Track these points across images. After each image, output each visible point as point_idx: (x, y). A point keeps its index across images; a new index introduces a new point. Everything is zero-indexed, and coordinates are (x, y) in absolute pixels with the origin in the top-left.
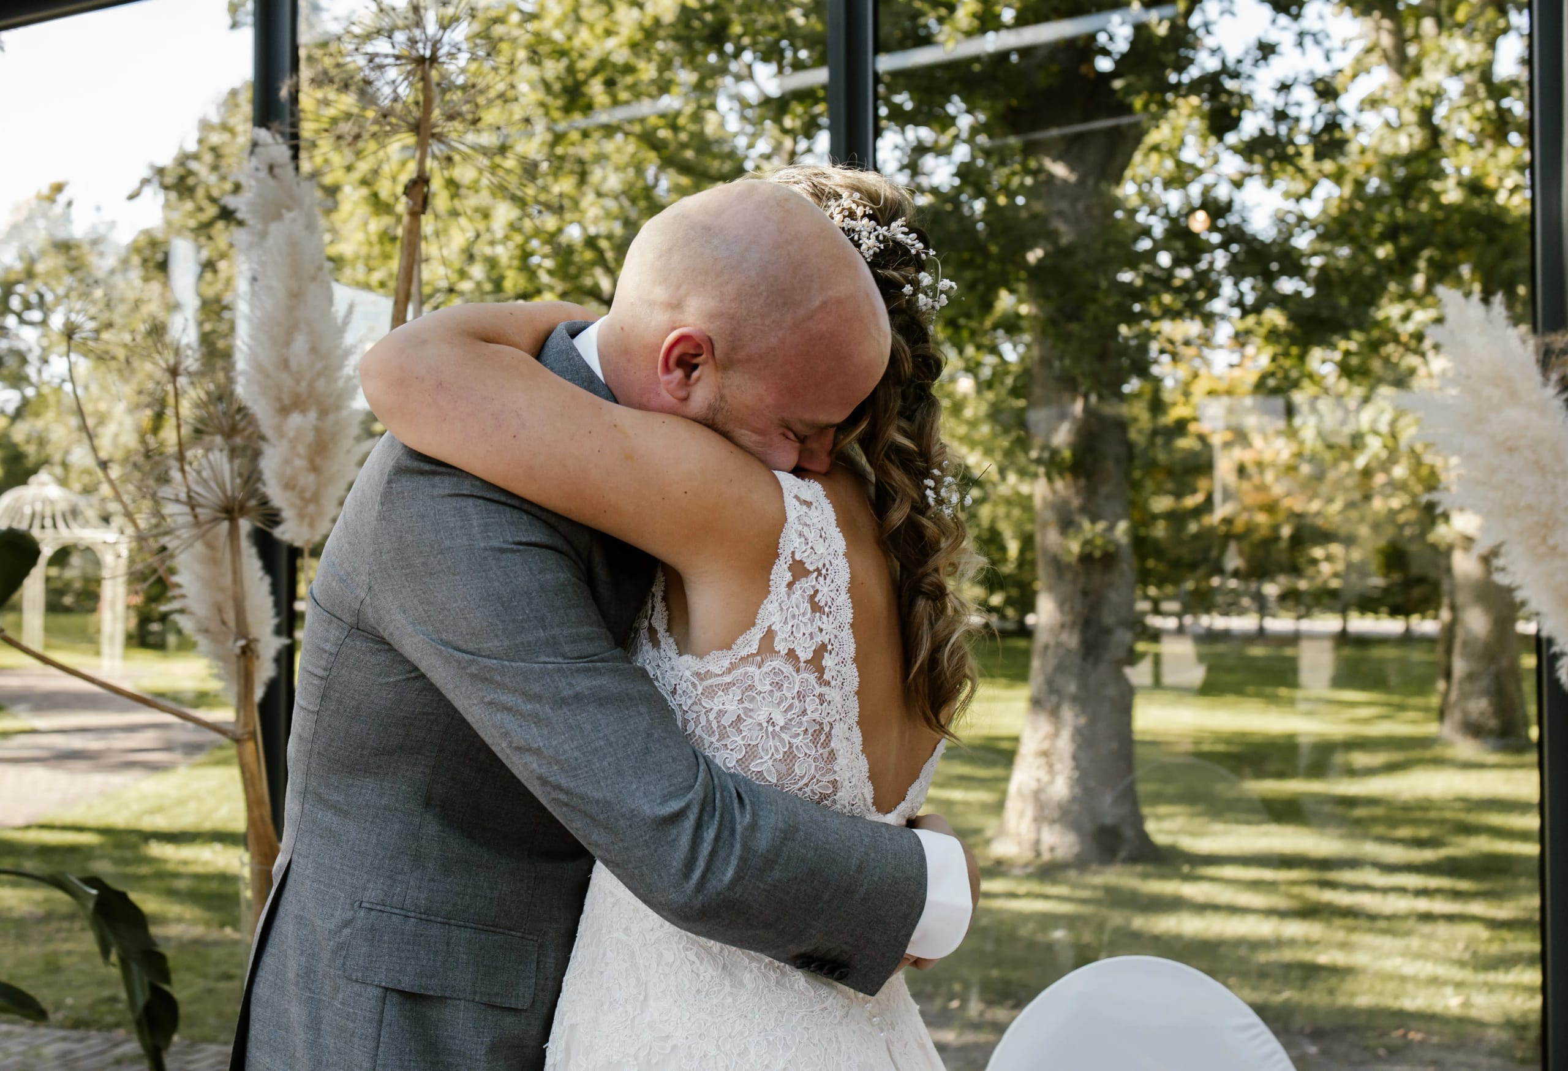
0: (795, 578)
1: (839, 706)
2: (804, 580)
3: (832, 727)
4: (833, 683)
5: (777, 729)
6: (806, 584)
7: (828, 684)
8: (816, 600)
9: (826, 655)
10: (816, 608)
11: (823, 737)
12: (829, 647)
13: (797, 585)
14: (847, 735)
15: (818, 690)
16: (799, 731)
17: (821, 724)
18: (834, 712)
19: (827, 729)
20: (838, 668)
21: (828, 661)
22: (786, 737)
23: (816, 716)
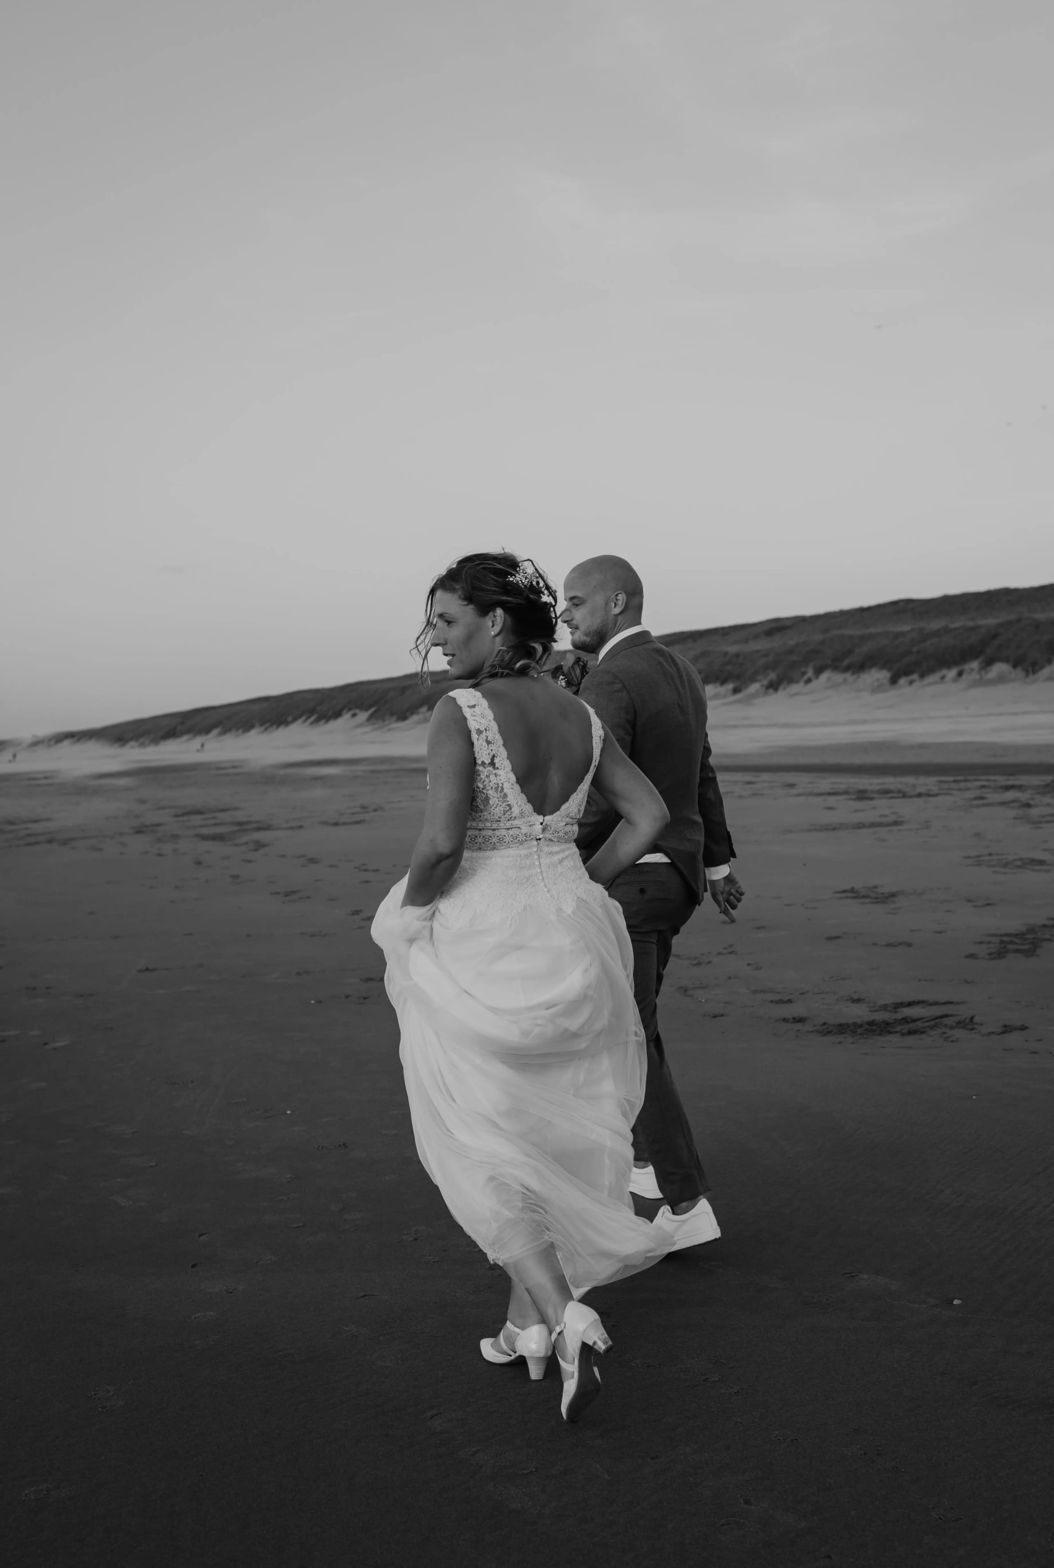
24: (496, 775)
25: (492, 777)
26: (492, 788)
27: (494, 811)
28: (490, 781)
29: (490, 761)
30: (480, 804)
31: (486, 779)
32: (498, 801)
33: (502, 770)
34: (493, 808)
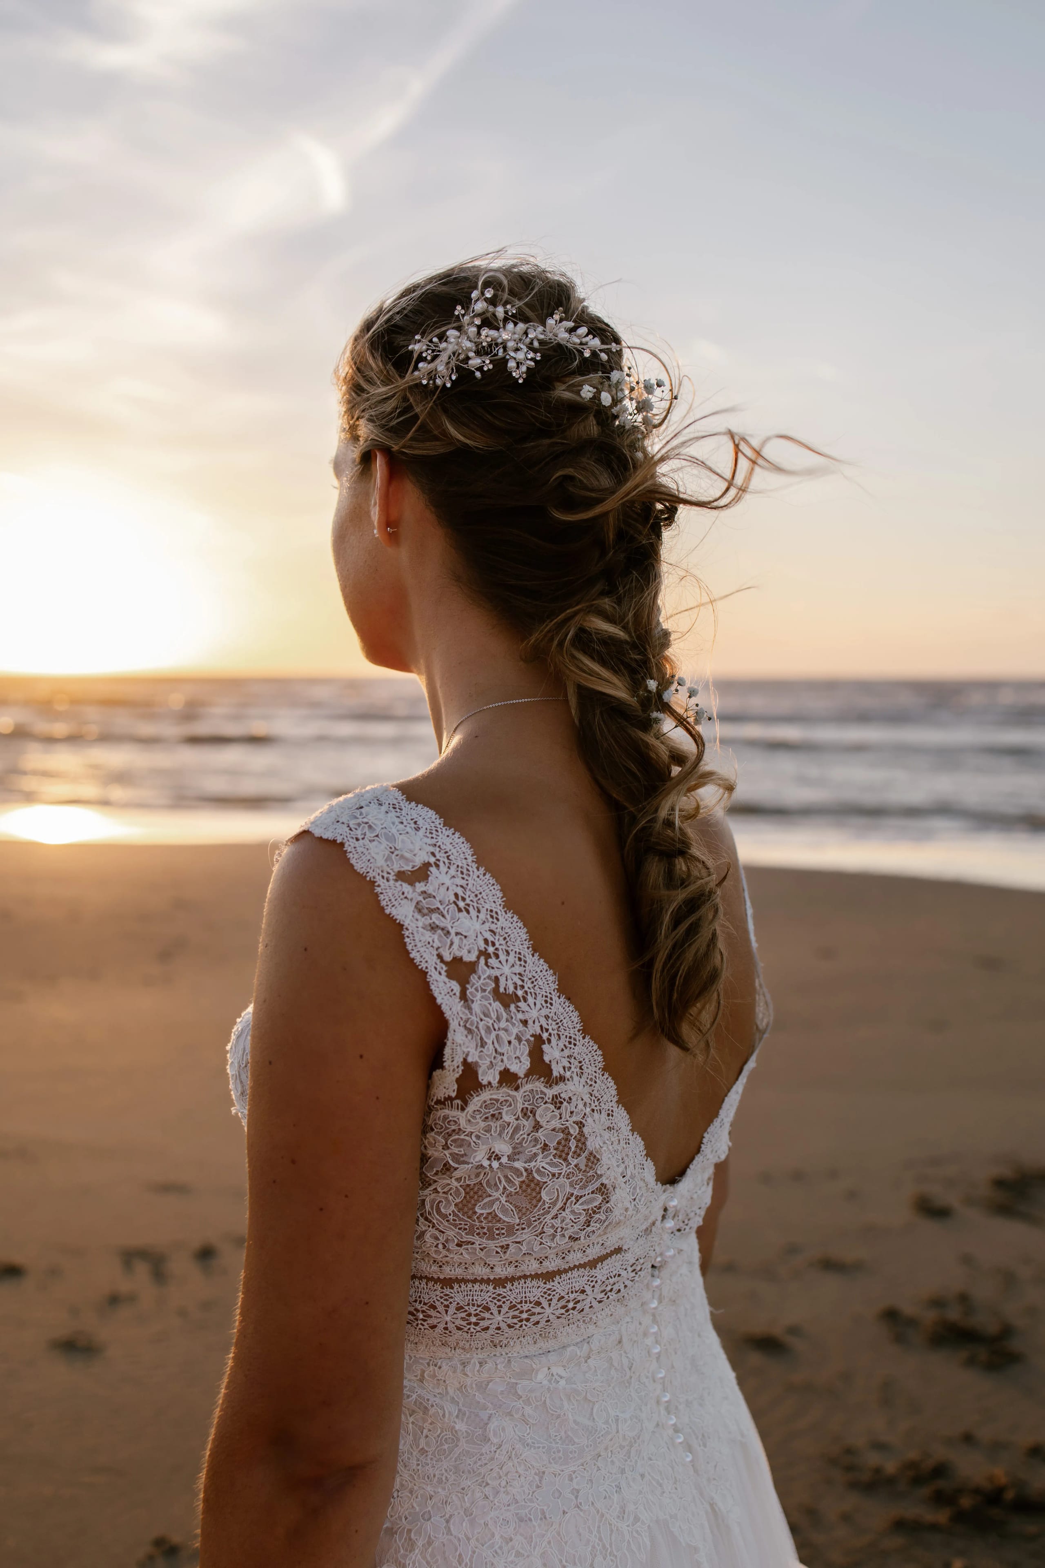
0: (464, 983)
1: (587, 1098)
2: (473, 978)
3: (581, 1125)
4: (568, 1074)
5: (504, 1160)
6: (481, 980)
7: (562, 1079)
8: (502, 990)
9: (545, 1047)
10: (507, 1000)
11: (573, 1144)
12: (545, 1036)
13: (470, 990)
14: (608, 1124)
15: (550, 1093)
16: (534, 1150)
17: (565, 1131)
18: (581, 1106)
19: (574, 1131)
20: (567, 1052)
21: (552, 1053)
22: (518, 1165)
23: (556, 1123)
24: (557, 1102)
25: (545, 1115)
26: (545, 1147)
27: (557, 1223)
28: (537, 1126)
29: (526, 1063)
30: (505, 1211)
31: (524, 1122)
32: (571, 1184)
33: (576, 1078)
34: (554, 1212)
